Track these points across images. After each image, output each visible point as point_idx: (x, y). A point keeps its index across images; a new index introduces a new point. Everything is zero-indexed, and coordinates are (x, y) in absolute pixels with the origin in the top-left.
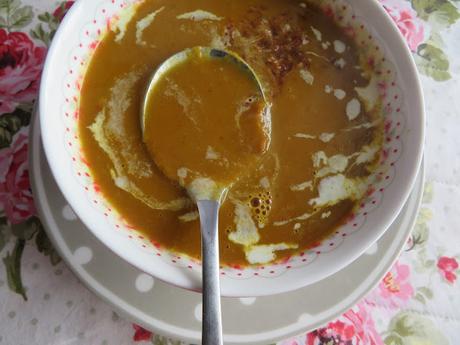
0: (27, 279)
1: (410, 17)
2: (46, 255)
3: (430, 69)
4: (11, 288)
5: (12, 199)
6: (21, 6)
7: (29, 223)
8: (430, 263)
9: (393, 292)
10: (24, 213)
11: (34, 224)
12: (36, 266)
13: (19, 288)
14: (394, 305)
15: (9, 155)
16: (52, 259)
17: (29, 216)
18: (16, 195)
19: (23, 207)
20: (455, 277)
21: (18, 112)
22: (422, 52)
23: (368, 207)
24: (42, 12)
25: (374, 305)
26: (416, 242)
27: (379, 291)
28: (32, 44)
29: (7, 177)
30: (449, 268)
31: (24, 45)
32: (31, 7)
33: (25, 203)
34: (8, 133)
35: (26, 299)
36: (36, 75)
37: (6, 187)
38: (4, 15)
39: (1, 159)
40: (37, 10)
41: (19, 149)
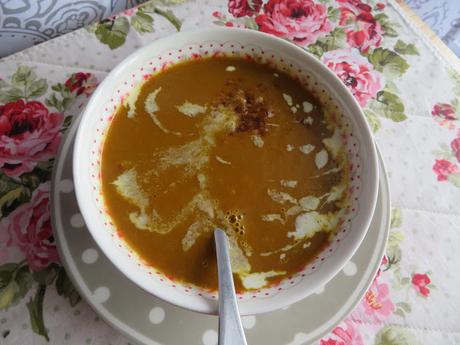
0: (49, 320)
1: (367, 70)
2: (65, 297)
3: (389, 112)
4: (35, 332)
5: (34, 249)
6: (37, 80)
7: (49, 269)
8: (405, 280)
9: (376, 309)
10: (44, 261)
11: (53, 270)
12: (56, 309)
13: (42, 330)
14: (378, 321)
15: (29, 209)
16: (71, 301)
17: (49, 263)
18: (37, 245)
19: (43, 255)
20: (428, 292)
21: (36, 171)
22: (381, 98)
23: (340, 235)
24: (55, 83)
25: (360, 322)
26: (392, 262)
27: (363, 309)
28: (47, 111)
29: (27, 229)
30: (422, 284)
31: (40, 112)
32: (45, 80)
33: (45, 252)
34: (28, 191)
35: (48, 340)
36: (52, 137)
37: (27, 238)
38: (22, 87)
39: (22, 213)
40: (51, 82)
41: (38, 203)
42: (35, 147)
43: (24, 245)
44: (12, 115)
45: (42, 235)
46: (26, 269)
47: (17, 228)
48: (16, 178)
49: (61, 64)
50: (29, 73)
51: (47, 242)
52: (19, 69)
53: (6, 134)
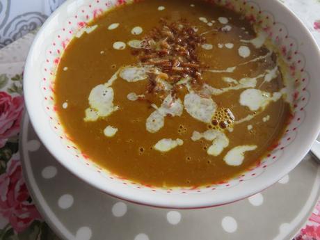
5: (15, 212)
7: (32, 227)
10: (26, 221)
11: (36, 228)
15: (6, 178)
17: (32, 221)
18: (18, 208)
19: (24, 216)
21: (8, 145)
23: (301, 104)
24: (14, 75)
28: (10, 97)
29: (7, 196)
31: (5, 99)
32: (5, 75)
33: (26, 212)
34: (3, 162)
36: (17, 115)
37: (8, 204)
40: (10, 75)
41: (13, 170)
42: (4, 126)
43: (5, 211)
45: (21, 198)
46: (11, 232)
49: (16, 62)
51: (26, 203)
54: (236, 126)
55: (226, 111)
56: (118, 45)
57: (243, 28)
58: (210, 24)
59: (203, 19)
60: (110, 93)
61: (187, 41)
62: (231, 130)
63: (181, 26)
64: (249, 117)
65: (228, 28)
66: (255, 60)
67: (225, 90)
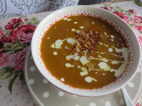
2: (21, 81)
4: (8, 89)
5: (18, 64)
7: (20, 71)
10: (20, 68)
11: (21, 72)
12: (17, 84)
13: (10, 89)
15: (22, 53)
16: (22, 83)
17: (21, 69)
18: (20, 63)
21: (28, 43)
29: (19, 58)
33: (21, 66)
34: (23, 48)
35: (11, 93)
37: (18, 61)
38: (33, 21)
39: (19, 53)
43: (16, 62)
44: (27, 28)
46: (14, 69)
47: (16, 57)
48: (22, 44)
50: (36, 19)
52: (34, 17)
53: (24, 32)
54: (92, 70)
55: (92, 64)
56: (73, 30)
57: (118, 43)
58: (107, 36)
59: (105, 34)
60: (62, 43)
61: (96, 38)
62: (90, 71)
63: (97, 32)
64: (98, 70)
65: (113, 40)
66: (113, 54)
67: (96, 59)
